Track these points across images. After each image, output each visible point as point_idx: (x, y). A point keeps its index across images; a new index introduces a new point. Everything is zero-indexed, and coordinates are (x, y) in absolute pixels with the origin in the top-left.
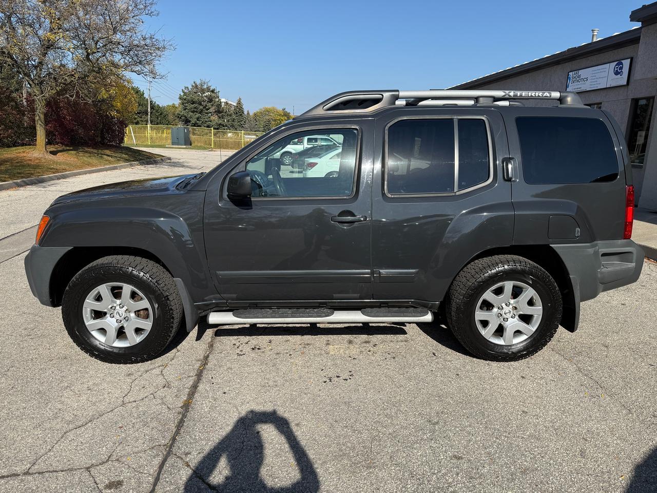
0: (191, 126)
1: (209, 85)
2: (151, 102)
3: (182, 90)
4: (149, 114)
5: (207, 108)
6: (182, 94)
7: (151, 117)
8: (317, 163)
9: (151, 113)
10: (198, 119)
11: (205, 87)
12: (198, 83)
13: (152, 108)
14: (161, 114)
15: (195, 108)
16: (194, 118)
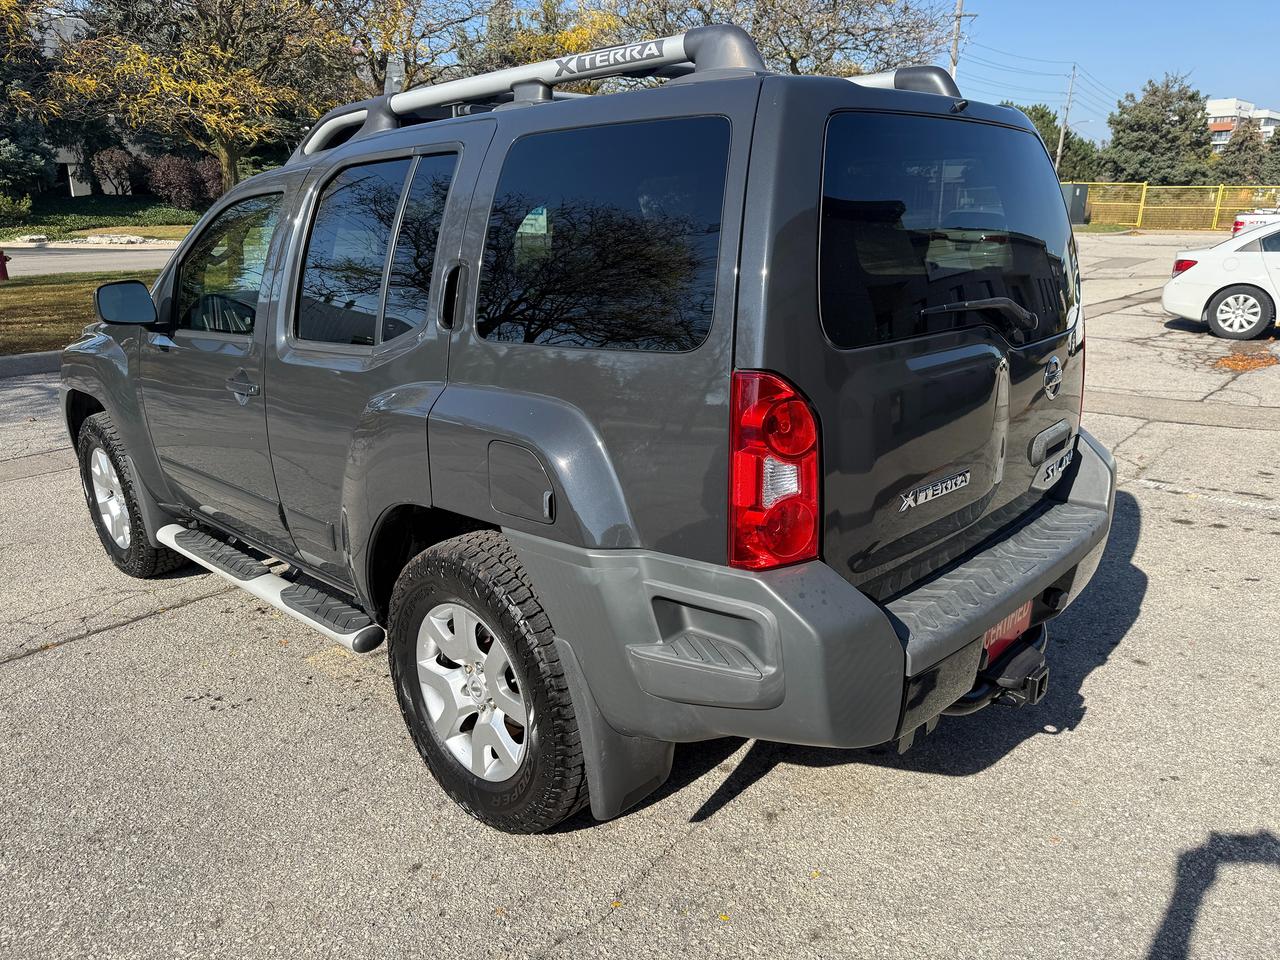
0: (1125, 181)
1: (1186, 83)
2: (1066, 134)
3: (1119, 102)
4: (1058, 159)
5: (1170, 136)
6: (1117, 112)
7: (1061, 165)
8: (1196, 262)
9: (1062, 158)
10: (1142, 163)
11: (1175, 89)
12: (1159, 83)
13: (1067, 146)
14: (1083, 159)
15: (1141, 140)
16: (1132, 161)
